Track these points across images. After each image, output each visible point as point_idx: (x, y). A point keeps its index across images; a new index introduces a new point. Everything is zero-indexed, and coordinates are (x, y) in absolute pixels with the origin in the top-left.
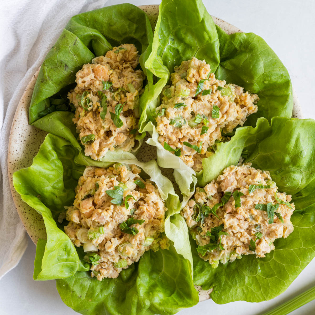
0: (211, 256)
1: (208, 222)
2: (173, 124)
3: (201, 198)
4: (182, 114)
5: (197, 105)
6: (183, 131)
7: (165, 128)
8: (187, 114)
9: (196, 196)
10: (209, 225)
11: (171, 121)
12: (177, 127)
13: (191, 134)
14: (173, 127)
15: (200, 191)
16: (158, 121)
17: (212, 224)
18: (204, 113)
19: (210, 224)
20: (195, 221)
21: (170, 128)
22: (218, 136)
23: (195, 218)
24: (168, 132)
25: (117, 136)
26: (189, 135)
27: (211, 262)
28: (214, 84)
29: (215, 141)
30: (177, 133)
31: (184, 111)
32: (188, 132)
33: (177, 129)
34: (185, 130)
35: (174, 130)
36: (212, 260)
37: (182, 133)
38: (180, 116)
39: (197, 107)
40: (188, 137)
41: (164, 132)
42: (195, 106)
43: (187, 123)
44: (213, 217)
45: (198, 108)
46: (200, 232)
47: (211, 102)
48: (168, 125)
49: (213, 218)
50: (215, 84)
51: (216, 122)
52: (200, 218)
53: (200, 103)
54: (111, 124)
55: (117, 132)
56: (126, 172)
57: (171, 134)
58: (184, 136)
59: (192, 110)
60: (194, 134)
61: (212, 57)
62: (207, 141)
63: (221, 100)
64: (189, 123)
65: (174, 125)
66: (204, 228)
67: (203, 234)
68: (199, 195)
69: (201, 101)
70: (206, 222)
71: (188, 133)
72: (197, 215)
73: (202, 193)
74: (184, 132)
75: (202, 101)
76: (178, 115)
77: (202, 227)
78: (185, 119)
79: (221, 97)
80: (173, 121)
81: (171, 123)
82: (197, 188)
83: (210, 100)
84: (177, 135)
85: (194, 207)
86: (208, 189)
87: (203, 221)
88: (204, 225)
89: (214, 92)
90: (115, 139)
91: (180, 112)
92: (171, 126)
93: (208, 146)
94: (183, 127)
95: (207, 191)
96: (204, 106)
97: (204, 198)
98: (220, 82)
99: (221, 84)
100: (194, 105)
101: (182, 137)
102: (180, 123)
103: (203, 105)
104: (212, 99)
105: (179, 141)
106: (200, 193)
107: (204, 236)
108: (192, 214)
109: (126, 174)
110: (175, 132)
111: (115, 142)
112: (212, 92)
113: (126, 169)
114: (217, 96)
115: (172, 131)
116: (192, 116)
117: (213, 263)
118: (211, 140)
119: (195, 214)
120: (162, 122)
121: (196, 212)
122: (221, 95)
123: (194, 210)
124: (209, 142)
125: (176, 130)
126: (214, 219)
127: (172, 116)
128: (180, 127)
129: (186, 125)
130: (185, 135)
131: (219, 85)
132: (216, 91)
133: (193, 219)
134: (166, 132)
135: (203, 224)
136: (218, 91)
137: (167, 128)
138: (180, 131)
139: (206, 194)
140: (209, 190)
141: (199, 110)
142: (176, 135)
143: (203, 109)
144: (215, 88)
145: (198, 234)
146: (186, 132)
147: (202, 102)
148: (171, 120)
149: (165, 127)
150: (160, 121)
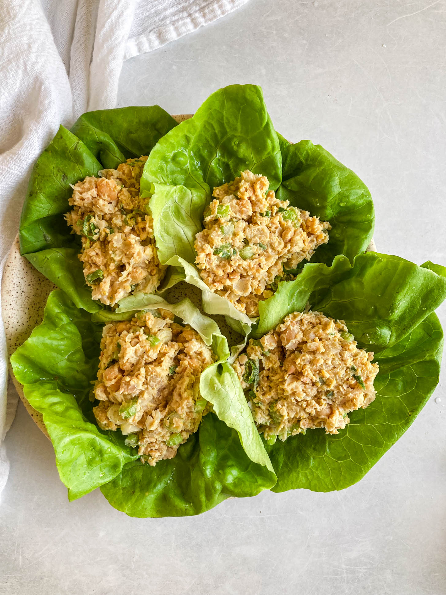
0: (267, 429)
1: (264, 385)
2: (219, 253)
3: (255, 354)
4: (231, 241)
5: (251, 230)
6: (232, 263)
7: (207, 259)
8: (238, 241)
9: (249, 350)
10: (264, 389)
11: (215, 250)
12: (224, 258)
13: (244, 266)
14: (219, 258)
15: (254, 344)
16: (198, 250)
17: (268, 388)
18: (261, 241)
19: (266, 387)
20: (247, 382)
21: (215, 259)
22: (278, 271)
23: (247, 378)
24: (212, 264)
25: (133, 271)
26: (241, 268)
27: (267, 437)
28: (274, 205)
29: (274, 277)
30: (224, 266)
31: (234, 238)
32: (239, 263)
33: (225, 261)
34: (236, 262)
35: (221, 262)
36: (268, 435)
37: (231, 266)
38: (228, 243)
39: (251, 233)
40: (239, 271)
41: (207, 265)
42: (249, 232)
43: (239, 253)
44: (269, 378)
45: (253, 234)
46: (252, 397)
47: (271, 227)
48: (212, 255)
49: (270, 380)
50: (276, 205)
51: (277, 253)
52: (253, 379)
53: (257, 227)
54: (124, 254)
55: (132, 265)
56: (152, 321)
57: (217, 268)
58: (234, 270)
59: (245, 237)
60: (247, 268)
61: (273, 174)
62: (264, 277)
63: (284, 225)
64: (240, 253)
65: (220, 255)
66: (258, 392)
67: (257, 401)
68: (253, 349)
69: (257, 225)
70: (261, 386)
71: (239, 265)
72: (249, 374)
73: (257, 347)
74: (234, 264)
75: (259, 225)
76: (226, 242)
77: (256, 391)
78: (236, 248)
79: (282, 220)
80: (219, 249)
81: (216, 253)
82: (251, 340)
83: (269, 224)
84: (225, 268)
85: (246, 364)
86: (266, 341)
87: (256, 384)
88: (258, 389)
89: (274, 214)
90: (130, 275)
91: (228, 238)
92: (215, 257)
93: (266, 284)
94: (233, 258)
95: (264, 343)
96: (262, 232)
97: (258, 353)
98: (282, 203)
99: (283, 205)
100: (248, 230)
101: (232, 271)
102: (228, 252)
103: (260, 230)
104: (272, 223)
105: (228, 277)
106: (254, 347)
107: (258, 403)
108: (243, 373)
109: (153, 322)
110: (221, 264)
111: (131, 279)
112: (272, 215)
113: (152, 317)
114: (278, 220)
115: (218, 263)
116: (245, 244)
117: (269, 438)
118: (269, 277)
119: (247, 373)
120: (203, 250)
121: (248, 371)
122: (283, 219)
123: (245, 368)
124: (267, 279)
125: (223, 262)
126: (271, 382)
127: (218, 243)
128: (228, 259)
129: (237, 256)
130: (235, 268)
131: (281, 205)
132: (277, 213)
133: (244, 380)
134: (209, 265)
135: (257, 387)
136: (279, 214)
137: (210, 259)
138: (229, 264)
139: (262, 347)
140: (268, 342)
141: (254, 237)
142: (223, 269)
143: (260, 236)
144: (275, 209)
145: (251, 400)
146: (237, 264)
147: (259, 227)
148: (216, 248)
149: (208, 257)
150: (200, 250)
